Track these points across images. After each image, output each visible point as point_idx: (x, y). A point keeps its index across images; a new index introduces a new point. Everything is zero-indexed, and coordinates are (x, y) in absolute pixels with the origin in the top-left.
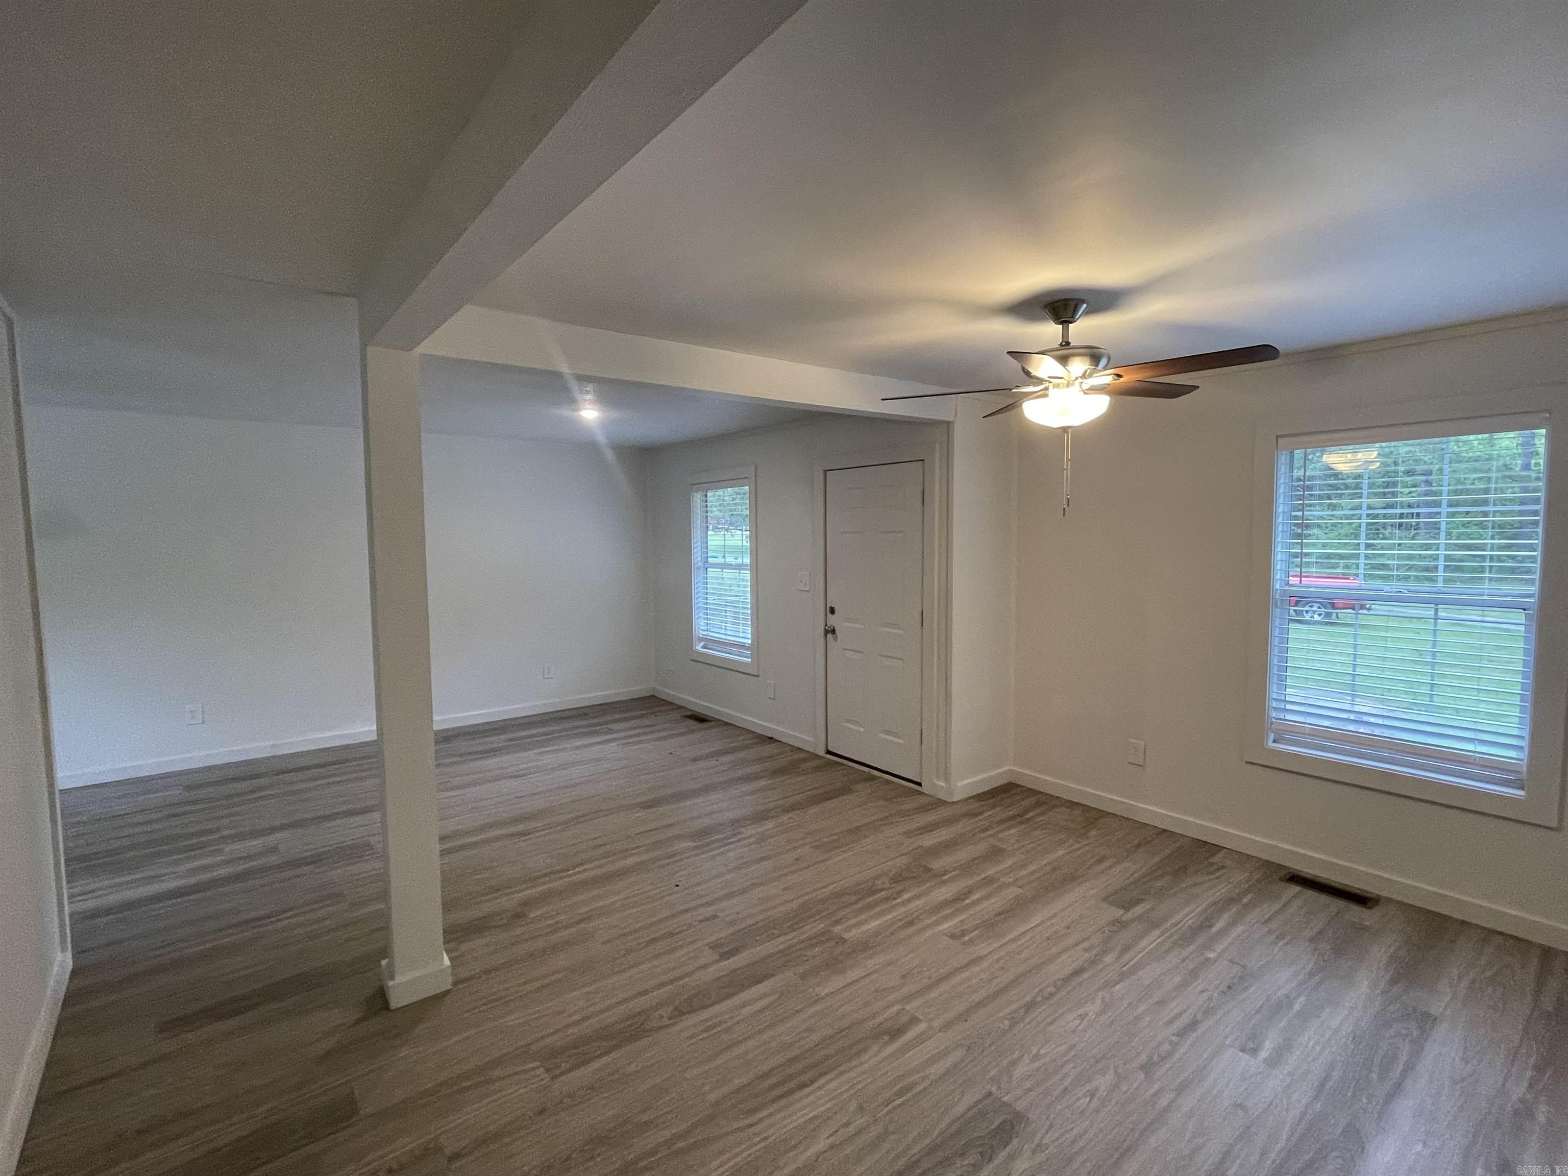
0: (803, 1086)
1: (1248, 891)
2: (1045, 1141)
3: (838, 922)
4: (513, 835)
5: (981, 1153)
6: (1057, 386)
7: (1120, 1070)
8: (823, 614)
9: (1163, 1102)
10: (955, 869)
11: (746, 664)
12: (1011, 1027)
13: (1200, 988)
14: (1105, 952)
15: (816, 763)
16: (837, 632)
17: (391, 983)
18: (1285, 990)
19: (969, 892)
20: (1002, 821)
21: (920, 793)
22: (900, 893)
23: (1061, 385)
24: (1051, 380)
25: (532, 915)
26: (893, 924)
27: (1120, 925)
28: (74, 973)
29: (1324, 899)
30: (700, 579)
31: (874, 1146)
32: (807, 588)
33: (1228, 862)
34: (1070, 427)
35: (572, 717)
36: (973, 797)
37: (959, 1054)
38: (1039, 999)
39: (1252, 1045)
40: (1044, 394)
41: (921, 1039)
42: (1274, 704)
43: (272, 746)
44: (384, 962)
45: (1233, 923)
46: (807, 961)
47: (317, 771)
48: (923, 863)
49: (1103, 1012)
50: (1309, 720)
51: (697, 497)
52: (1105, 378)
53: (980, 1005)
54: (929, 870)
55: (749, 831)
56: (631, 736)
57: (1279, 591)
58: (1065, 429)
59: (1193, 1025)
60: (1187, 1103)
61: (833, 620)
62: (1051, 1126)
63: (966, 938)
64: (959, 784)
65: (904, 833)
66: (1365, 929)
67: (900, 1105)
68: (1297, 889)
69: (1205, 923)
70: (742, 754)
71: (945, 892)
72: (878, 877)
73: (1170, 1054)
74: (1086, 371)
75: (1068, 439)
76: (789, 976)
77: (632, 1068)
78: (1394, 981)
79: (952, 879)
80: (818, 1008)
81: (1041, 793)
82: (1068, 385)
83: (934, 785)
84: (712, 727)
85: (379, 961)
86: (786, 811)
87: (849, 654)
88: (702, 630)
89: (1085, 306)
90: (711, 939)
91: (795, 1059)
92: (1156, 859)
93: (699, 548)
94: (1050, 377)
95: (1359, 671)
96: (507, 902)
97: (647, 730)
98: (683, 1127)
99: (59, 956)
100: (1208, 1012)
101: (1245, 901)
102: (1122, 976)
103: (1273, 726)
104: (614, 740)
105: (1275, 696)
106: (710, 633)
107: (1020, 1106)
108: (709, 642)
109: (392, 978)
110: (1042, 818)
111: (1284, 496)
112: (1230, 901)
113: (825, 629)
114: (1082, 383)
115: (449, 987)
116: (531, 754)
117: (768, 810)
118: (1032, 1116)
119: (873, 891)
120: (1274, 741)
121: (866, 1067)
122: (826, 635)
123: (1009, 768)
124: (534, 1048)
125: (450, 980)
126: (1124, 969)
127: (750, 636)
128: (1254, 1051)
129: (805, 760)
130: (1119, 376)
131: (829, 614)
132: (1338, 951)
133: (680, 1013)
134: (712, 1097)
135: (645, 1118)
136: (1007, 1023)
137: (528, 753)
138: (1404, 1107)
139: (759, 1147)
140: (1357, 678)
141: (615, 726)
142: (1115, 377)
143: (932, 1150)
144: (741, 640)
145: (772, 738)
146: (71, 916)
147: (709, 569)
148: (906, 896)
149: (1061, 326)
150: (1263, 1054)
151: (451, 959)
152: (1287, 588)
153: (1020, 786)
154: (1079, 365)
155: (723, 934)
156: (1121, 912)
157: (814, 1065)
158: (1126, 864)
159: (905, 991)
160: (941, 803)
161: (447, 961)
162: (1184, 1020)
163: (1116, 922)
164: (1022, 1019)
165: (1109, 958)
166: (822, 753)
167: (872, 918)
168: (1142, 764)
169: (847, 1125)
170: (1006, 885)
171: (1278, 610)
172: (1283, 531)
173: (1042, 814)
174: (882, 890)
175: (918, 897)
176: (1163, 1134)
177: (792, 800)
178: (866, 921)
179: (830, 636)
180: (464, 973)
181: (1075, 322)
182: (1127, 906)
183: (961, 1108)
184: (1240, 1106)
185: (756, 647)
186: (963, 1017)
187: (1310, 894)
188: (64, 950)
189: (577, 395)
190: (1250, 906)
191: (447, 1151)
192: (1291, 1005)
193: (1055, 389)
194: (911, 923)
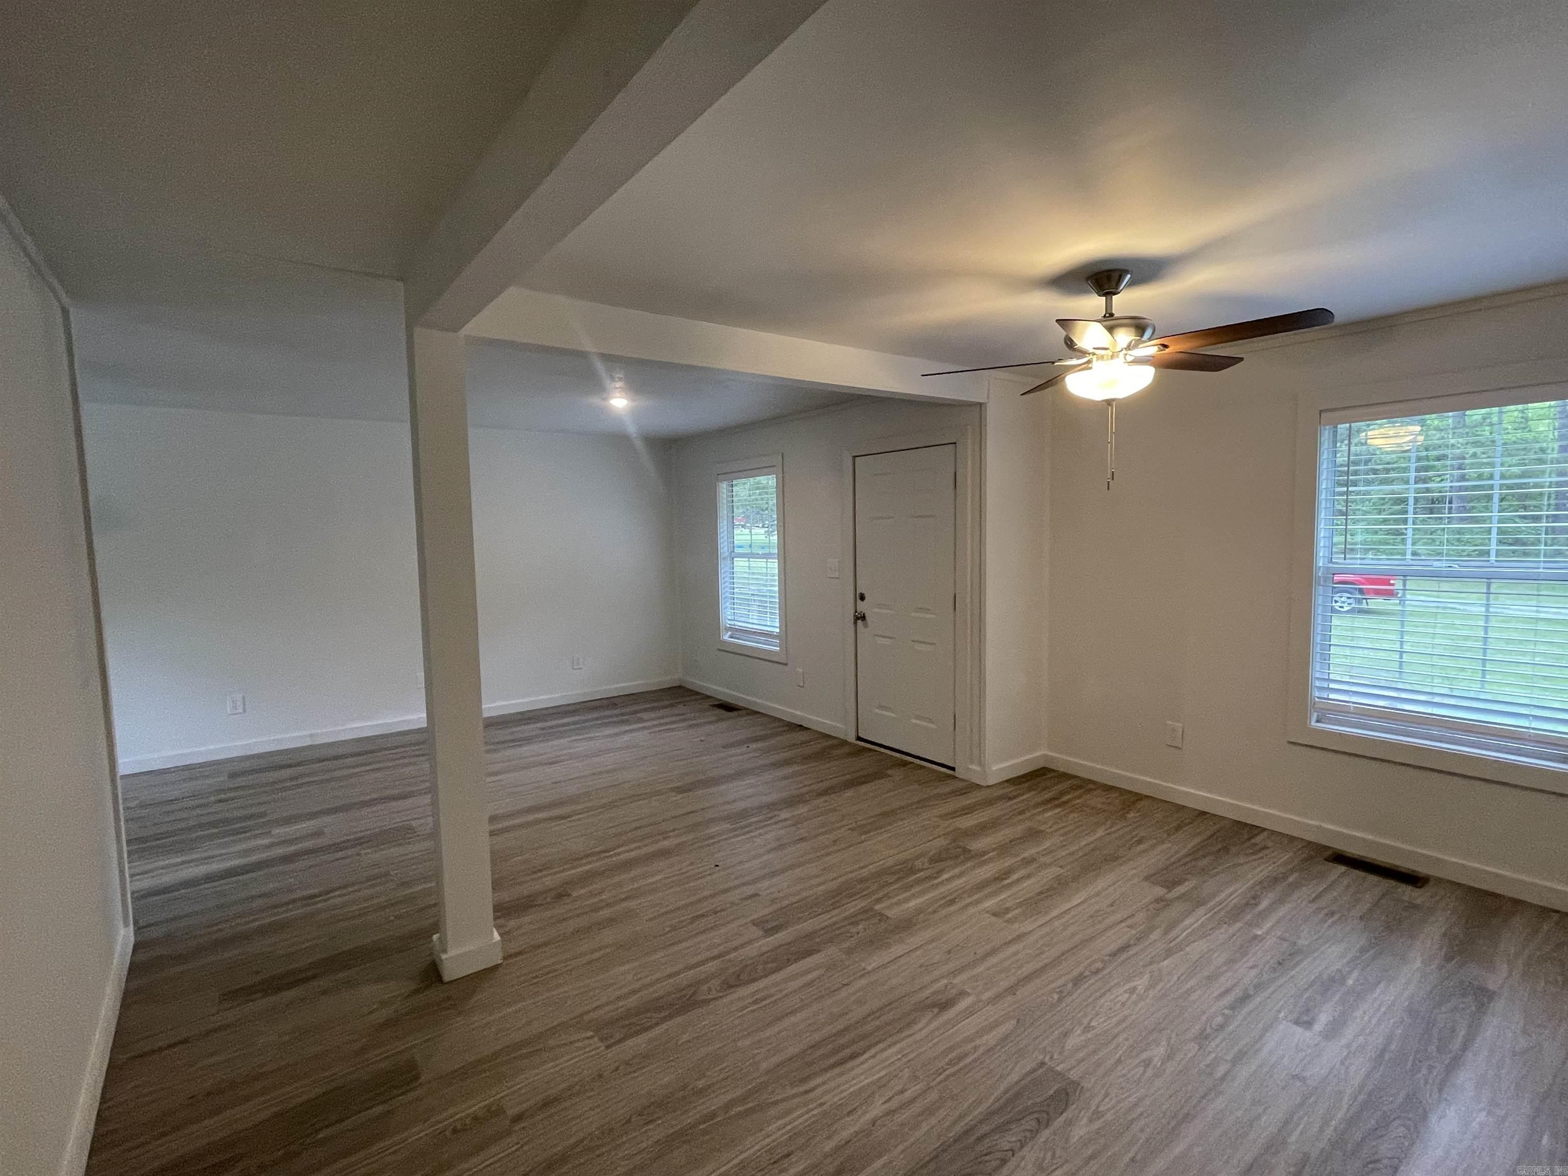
0: (853, 1057)
1: (1292, 871)
2: (1101, 1109)
3: (879, 901)
4: (552, 819)
5: (1038, 1119)
6: (1102, 358)
7: (1172, 1041)
8: (852, 601)
9: (1221, 1070)
10: (994, 850)
11: (776, 653)
12: (1060, 1000)
13: (1250, 964)
14: (1151, 929)
15: (846, 749)
16: (867, 618)
17: (444, 956)
18: (1338, 966)
19: (1008, 872)
20: (1038, 805)
21: (954, 777)
22: (940, 872)
23: (1105, 357)
24: (1097, 352)
25: (575, 894)
26: (937, 901)
27: (1162, 903)
28: (137, 947)
29: (1373, 878)
30: (727, 569)
31: (930, 1111)
32: (837, 575)
33: (1270, 844)
34: (1114, 400)
35: (601, 707)
36: (1007, 781)
37: (1009, 1025)
38: (1087, 973)
39: (1305, 1018)
40: (1087, 366)
41: (970, 1012)
42: (1318, 684)
43: (311, 736)
44: (435, 937)
45: (1281, 901)
46: (851, 937)
47: (354, 759)
48: (961, 844)
49: (1151, 986)
50: (1354, 699)
51: (723, 487)
52: (1150, 349)
53: (1028, 978)
54: (965, 851)
55: (784, 815)
56: (661, 725)
57: (1322, 569)
58: (1109, 402)
59: (1245, 998)
60: (1244, 1072)
61: (862, 607)
62: (1107, 1095)
63: (1010, 915)
64: (994, 768)
65: (940, 817)
66: (1416, 907)
67: (953, 1074)
68: (1343, 868)
69: (1253, 900)
70: (773, 741)
71: (985, 872)
72: (918, 857)
73: (1221, 1027)
74: (1131, 342)
75: (1112, 411)
76: (831, 952)
77: (685, 1037)
78: (1448, 958)
79: (991, 860)
80: (864, 982)
81: (1075, 777)
82: (1112, 357)
83: (968, 770)
84: (739, 716)
85: (431, 936)
86: (820, 794)
87: (880, 641)
88: (729, 620)
89: (1129, 276)
90: (755, 916)
91: (846, 1029)
92: (1196, 840)
93: (726, 538)
94: (1094, 348)
95: (1406, 648)
96: (549, 881)
97: (678, 718)
98: (739, 1092)
99: (122, 932)
100: (1259, 987)
101: (1291, 879)
102: (1169, 953)
103: (1317, 706)
104: (644, 728)
105: (1318, 675)
106: (736, 623)
107: (1074, 1075)
108: (736, 632)
109: (445, 951)
110: (1078, 801)
111: (1328, 471)
112: (1275, 880)
113: (855, 616)
114: (1126, 354)
115: (500, 962)
116: (564, 741)
117: (802, 795)
118: (1086, 1084)
119: (912, 871)
120: (1318, 721)
121: (918, 1037)
122: (855, 623)
123: (1043, 753)
124: (586, 1018)
125: (501, 955)
126: (1171, 945)
127: (778, 625)
128: (1308, 1025)
129: (832, 747)
130: (1165, 346)
131: (859, 601)
132: (1389, 928)
133: (729, 986)
134: (764, 1066)
135: (701, 1084)
136: (1056, 996)
137: (561, 741)
138: (1465, 1078)
139: (815, 1112)
140: (1404, 655)
141: (645, 715)
142: (1162, 348)
143: (989, 1115)
144: (768, 629)
145: (801, 726)
146: (133, 893)
147: (735, 559)
148: (945, 876)
149: (1104, 298)
150: (1318, 1027)
151: (500, 935)
152: (1331, 565)
153: (1053, 771)
154: (1124, 336)
155: (767, 911)
156: (1165, 891)
157: (863, 1037)
158: (1165, 846)
159: (951, 966)
160: (978, 787)
161: (496, 936)
162: (1237, 992)
163: (1158, 900)
164: (1070, 994)
165: (1154, 936)
166: (851, 738)
167: (914, 896)
168: (1180, 746)
169: (902, 1092)
170: (1046, 866)
171: (1321, 587)
172: (1326, 508)
173: (1079, 797)
174: (922, 870)
175: (959, 876)
176: (1219, 1103)
177: (826, 784)
178: (907, 900)
179: (859, 622)
180: (514, 947)
181: (1119, 293)
182: (1171, 885)
183: (1014, 1077)
184: (1296, 1077)
185: (785, 635)
186: (1011, 990)
187: (1356, 873)
188: (126, 925)
189: (607, 382)
190: (1296, 886)
191: (511, 1112)
192: (1343, 980)
193: (1100, 362)
194: (952, 902)
